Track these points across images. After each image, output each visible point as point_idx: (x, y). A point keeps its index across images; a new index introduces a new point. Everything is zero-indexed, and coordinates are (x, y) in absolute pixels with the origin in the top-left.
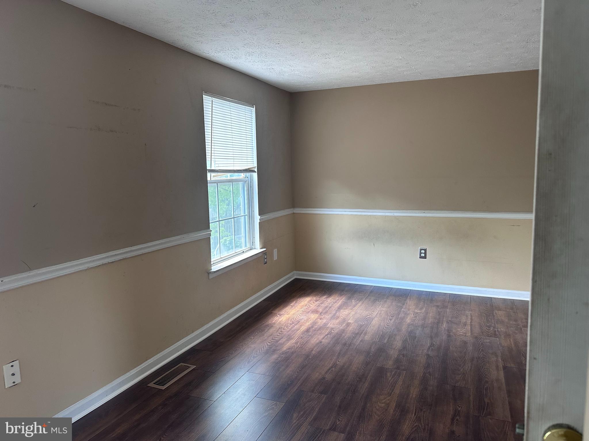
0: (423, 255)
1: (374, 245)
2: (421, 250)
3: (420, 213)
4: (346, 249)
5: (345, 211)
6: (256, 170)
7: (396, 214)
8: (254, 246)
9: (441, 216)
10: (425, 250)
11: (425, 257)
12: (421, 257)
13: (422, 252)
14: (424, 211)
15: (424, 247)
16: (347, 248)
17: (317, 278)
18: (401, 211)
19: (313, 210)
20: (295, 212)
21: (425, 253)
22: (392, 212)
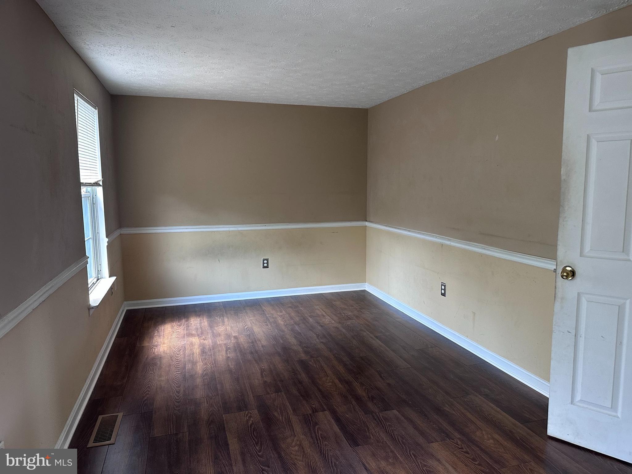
0: (265, 265)
1: (219, 261)
2: (264, 260)
3: (262, 226)
4: (188, 268)
5: (187, 229)
6: (101, 183)
7: (240, 229)
8: (101, 275)
9: (280, 228)
10: (267, 260)
11: (267, 267)
12: (264, 267)
13: (265, 262)
14: (265, 224)
15: (266, 258)
16: (190, 267)
17: (157, 305)
18: (244, 226)
19: (146, 229)
20: (122, 232)
21: (267, 263)
22: (236, 227)
